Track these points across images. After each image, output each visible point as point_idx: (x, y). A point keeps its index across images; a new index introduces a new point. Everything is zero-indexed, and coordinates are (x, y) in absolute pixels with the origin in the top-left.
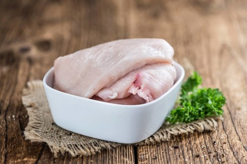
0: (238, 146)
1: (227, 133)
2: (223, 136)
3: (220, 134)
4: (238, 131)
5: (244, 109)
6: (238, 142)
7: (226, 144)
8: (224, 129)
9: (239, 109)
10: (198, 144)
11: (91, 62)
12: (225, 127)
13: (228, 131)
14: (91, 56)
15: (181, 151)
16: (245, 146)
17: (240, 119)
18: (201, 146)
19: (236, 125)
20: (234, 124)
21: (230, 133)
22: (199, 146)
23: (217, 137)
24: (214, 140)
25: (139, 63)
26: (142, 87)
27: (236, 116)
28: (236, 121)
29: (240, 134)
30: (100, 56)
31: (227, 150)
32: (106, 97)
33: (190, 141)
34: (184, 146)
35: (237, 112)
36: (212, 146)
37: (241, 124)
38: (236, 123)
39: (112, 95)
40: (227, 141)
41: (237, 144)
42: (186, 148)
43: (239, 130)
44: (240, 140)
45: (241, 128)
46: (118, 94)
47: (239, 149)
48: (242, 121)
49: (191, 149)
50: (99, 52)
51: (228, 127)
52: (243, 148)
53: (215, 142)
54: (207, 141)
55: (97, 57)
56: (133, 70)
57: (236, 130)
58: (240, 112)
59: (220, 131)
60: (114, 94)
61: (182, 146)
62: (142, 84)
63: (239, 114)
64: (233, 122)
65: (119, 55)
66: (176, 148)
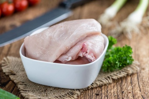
0: (138, 95)
1: (132, 86)
2: (130, 88)
3: (128, 87)
4: (140, 85)
5: (147, 69)
6: (139, 92)
7: (131, 94)
8: (131, 82)
9: (144, 69)
10: (113, 93)
11: (51, 38)
12: (132, 82)
13: (134, 84)
14: (50, 34)
15: (100, 97)
16: (143, 95)
17: (143, 76)
18: (114, 94)
19: (139, 80)
20: (138, 79)
21: (135, 86)
22: (113, 95)
23: (125, 89)
24: (123, 90)
25: (83, 36)
26: (88, 51)
27: (141, 74)
28: (140, 77)
29: (141, 87)
30: (56, 34)
31: (131, 97)
32: (64, 61)
33: (107, 91)
34: (103, 94)
35: (142, 71)
36: (121, 94)
37: (143, 79)
38: (140, 79)
39: (68, 59)
40: (131, 91)
41: (138, 93)
42: (104, 96)
43: (141, 83)
44: (140, 91)
45: (142, 82)
46: (72, 58)
47: (139, 97)
48: (144, 77)
49: (107, 96)
50: (55, 31)
51: (134, 81)
52: (141, 97)
53: (123, 92)
54: (118, 91)
55: (54, 34)
56: (79, 41)
57: (139, 84)
58: (144, 72)
59: (128, 84)
60: (69, 58)
61: (101, 94)
62: (87, 50)
63: (143, 73)
64: (138, 78)
65: (69, 32)
66: (97, 95)
